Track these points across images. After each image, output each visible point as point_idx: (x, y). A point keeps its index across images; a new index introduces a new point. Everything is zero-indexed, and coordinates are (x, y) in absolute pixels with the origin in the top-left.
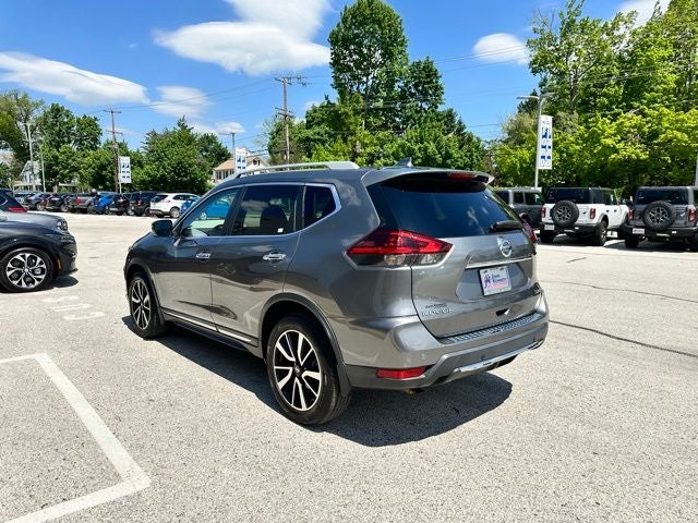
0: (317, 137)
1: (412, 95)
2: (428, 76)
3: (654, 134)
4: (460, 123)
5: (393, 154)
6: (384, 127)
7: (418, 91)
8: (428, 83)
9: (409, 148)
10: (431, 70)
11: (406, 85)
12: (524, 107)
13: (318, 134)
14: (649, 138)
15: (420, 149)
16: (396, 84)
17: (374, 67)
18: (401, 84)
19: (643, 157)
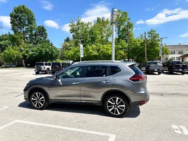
0: (4, 44)
1: (38, 35)
2: (43, 30)
3: (99, 50)
4: (51, 43)
5: (35, 51)
6: (30, 43)
7: (40, 34)
8: (43, 32)
9: (41, 50)
10: (44, 29)
11: (36, 32)
12: (66, 40)
13: (5, 43)
14: (98, 50)
15: (44, 50)
16: (33, 31)
17: (26, 25)
18: (35, 31)
19: (97, 54)
